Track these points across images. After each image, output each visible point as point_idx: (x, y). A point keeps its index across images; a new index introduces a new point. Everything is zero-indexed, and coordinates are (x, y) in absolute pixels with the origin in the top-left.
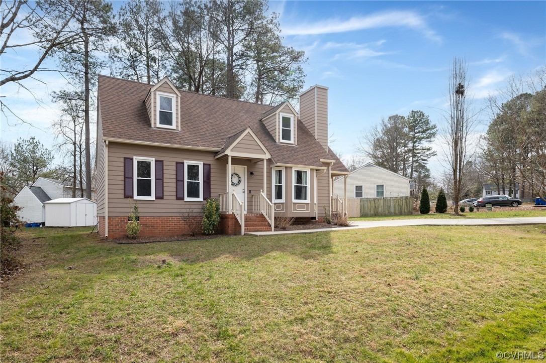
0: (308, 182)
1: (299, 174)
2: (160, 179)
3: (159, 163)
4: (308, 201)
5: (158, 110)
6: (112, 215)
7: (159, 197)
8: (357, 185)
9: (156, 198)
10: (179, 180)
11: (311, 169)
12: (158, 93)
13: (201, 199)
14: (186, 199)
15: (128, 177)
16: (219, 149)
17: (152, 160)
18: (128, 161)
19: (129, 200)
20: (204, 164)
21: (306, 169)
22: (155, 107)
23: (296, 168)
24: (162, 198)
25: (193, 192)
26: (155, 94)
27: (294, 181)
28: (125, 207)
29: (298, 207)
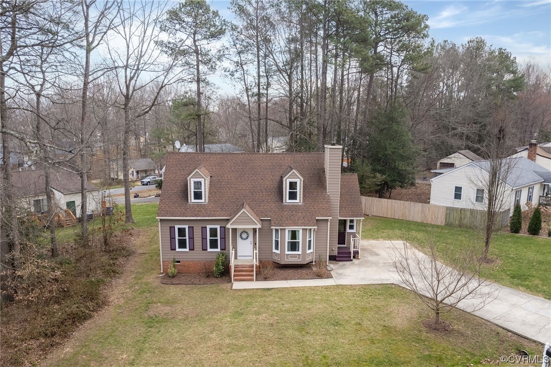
0: (300, 239)
1: (294, 234)
2: (192, 238)
3: (191, 229)
4: (300, 252)
5: (193, 190)
6: (164, 260)
7: (192, 249)
8: (457, 186)
9: (190, 250)
10: (204, 238)
11: (303, 229)
12: (192, 179)
13: (219, 250)
14: (209, 250)
15: (172, 238)
16: (229, 218)
17: (186, 227)
18: (172, 229)
19: (173, 251)
20: (220, 227)
21: (299, 229)
22: (190, 189)
23: (288, 229)
24: (193, 250)
25: (214, 244)
26: (190, 181)
27: (287, 238)
28: (171, 256)
29: (290, 257)
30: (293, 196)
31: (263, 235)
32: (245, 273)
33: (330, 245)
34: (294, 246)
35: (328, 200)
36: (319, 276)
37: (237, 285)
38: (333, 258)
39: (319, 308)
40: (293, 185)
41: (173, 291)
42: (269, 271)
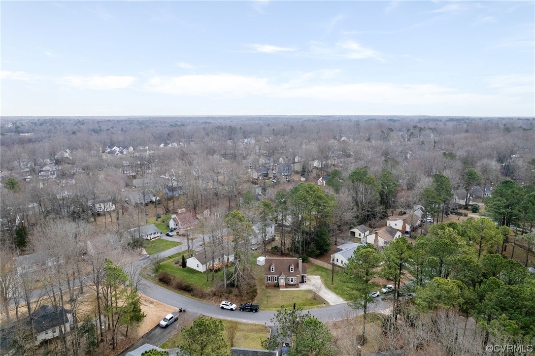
1: (292, 279)
2: (271, 279)
3: (271, 277)
7: (271, 281)
8: (337, 258)
10: (274, 279)
13: (277, 282)
14: (275, 282)
15: (267, 279)
16: (279, 275)
18: (267, 277)
20: (277, 277)
21: (293, 278)
22: (271, 269)
23: (291, 278)
25: (276, 280)
27: (291, 280)
28: (267, 282)
29: (292, 283)
30: (292, 270)
31: (286, 279)
32: (282, 287)
33: (300, 279)
34: (292, 281)
35: (299, 271)
36: (297, 287)
37: (281, 289)
38: (300, 282)
39: (296, 295)
40: (292, 268)
41: (269, 290)
42: (287, 286)
